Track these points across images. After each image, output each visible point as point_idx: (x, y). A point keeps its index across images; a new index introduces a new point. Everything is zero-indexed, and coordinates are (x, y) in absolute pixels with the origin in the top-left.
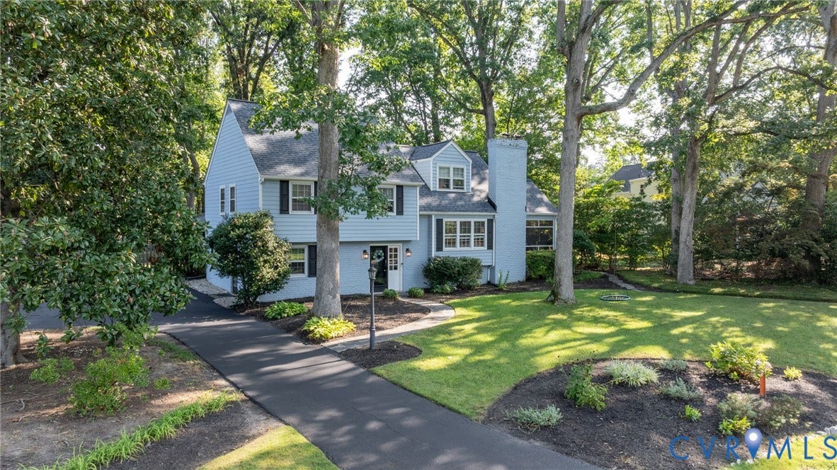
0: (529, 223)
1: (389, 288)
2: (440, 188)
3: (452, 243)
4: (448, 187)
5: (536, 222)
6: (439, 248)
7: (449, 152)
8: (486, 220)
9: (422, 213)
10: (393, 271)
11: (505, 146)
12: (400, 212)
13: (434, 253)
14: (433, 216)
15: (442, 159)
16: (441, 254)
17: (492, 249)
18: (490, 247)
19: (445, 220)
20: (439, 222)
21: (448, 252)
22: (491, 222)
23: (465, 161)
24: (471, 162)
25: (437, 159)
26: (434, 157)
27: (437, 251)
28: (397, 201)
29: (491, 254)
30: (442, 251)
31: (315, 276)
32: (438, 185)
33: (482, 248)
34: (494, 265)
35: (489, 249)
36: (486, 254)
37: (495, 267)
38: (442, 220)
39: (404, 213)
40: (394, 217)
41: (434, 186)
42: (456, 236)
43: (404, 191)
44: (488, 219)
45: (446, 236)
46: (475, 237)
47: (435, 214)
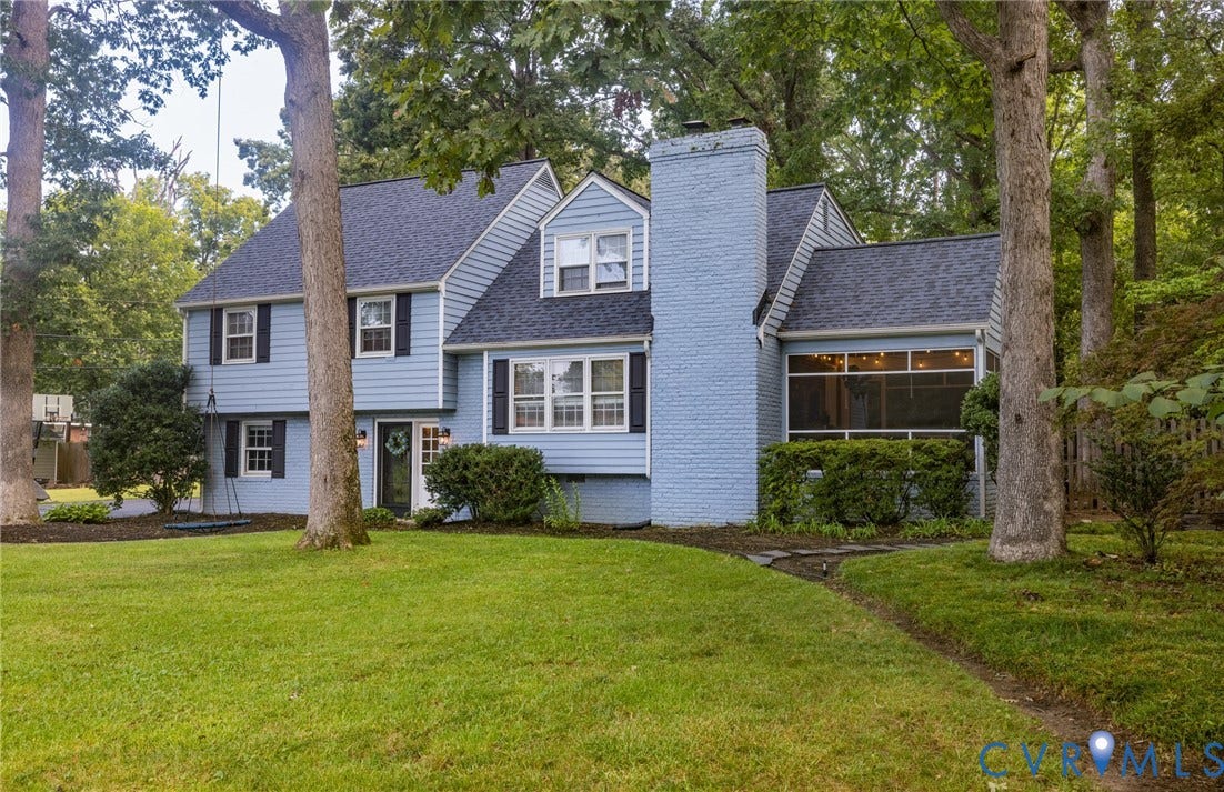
2: (559, 288)
6: (500, 427)
7: (587, 204)
8: (624, 356)
11: (676, 157)
13: (486, 438)
14: (486, 354)
16: (503, 442)
17: (645, 432)
18: (638, 426)
19: (513, 361)
20: (500, 367)
21: (518, 437)
22: (639, 361)
23: (630, 216)
24: (647, 215)
25: (555, 223)
26: (549, 220)
27: (494, 433)
28: (397, 326)
29: (640, 445)
30: (507, 434)
31: (283, 477)
32: (556, 285)
33: (615, 428)
34: (648, 474)
35: (635, 432)
36: (623, 445)
37: (650, 480)
38: (506, 361)
39: (412, 351)
40: (390, 361)
41: (548, 286)
42: (543, 398)
43: (414, 304)
44: (632, 355)
45: (516, 400)
46: (599, 402)
47: (489, 350)
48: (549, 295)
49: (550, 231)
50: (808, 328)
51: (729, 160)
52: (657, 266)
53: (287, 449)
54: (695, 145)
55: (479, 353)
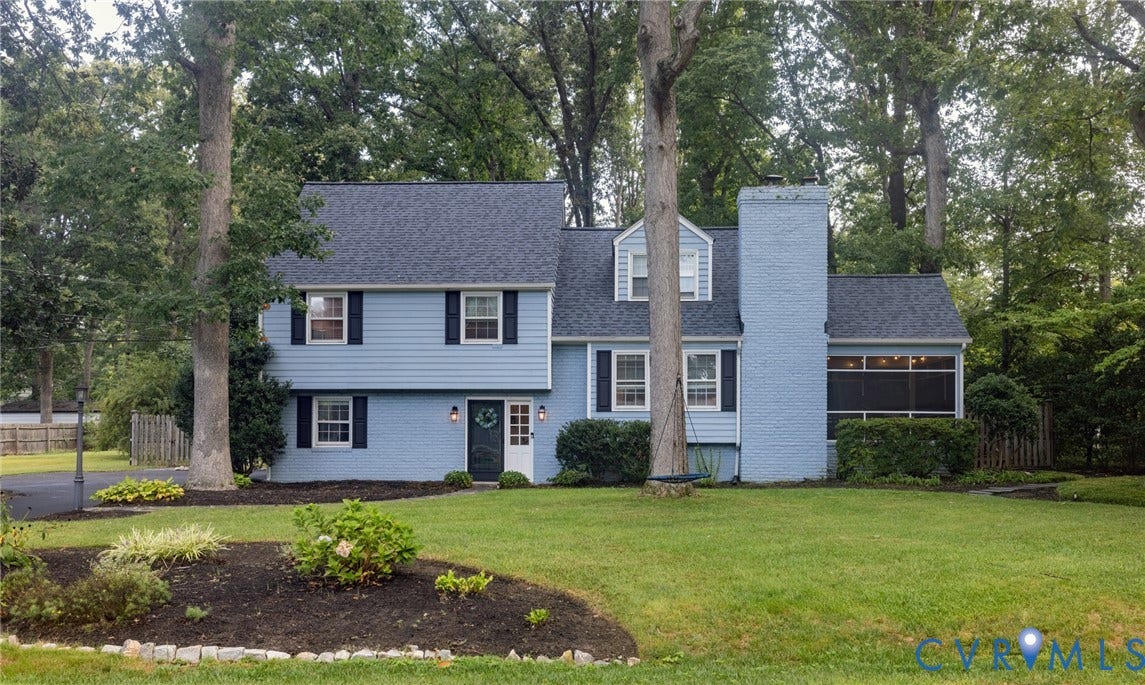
0: (833, 362)
2: (634, 294)
3: (632, 395)
5: (857, 360)
6: (603, 404)
8: (717, 352)
9: (556, 339)
10: (519, 448)
11: (764, 202)
12: (511, 338)
13: (591, 414)
14: (589, 346)
15: (638, 243)
16: (604, 416)
17: (735, 410)
18: (729, 405)
19: (616, 352)
20: (603, 358)
21: (623, 414)
22: (729, 357)
23: (697, 240)
24: (711, 242)
25: (627, 241)
26: (622, 238)
27: (598, 410)
28: (505, 319)
29: (732, 421)
30: (610, 410)
31: (365, 447)
32: (630, 291)
33: (707, 408)
34: (738, 443)
35: (726, 411)
36: (717, 421)
37: (740, 449)
38: (609, 353)
39: (519, 340)
40: (497, 348)
41: (623, 292)
42: (644, 383)
43: (520, 300)
44: (723, 352)
45: (618, 383)
46: (693, 387)
47: (592, 342)
48: (623, 299)
49: (623, 247)
50: (841, 336)
51: (806, 209)
52: (746, 284)
53: (369, 422)
54: (780, 194)
55: (584, 345)
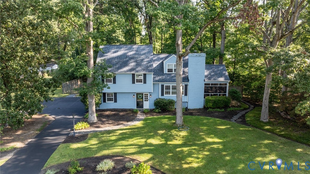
1: (144, 108)
2: (168, 72)
3: (168, 93)
4: (172, 71)
5: (209, 84)
6: (162, 95)
7: (172, 59)
8: (184, 85)
9: (154, 83)
10: (146, 102)
11: (194, 56)
13: (160, 97)
14: (160, 84)
15: (169, 61)
16: (162, 97)
17: (187, 96)
18: (186, 94)
20: (162, 86)
21: (166, 97)
22: (186, 86)
26: (166, 61)
28: (144, 79)
30: (164, 96)
31: (117, 102)
34: (187, 101)
35: (185, 96)
36: (183, 98)
37: (188, 103)
38: (164, 85)
39: (146, 83)
40: (142, 85)
42: (170, 91)
43: (147, 76)
45: (165, 91)
48: (166, 73)
49: (166, 63)
53: (117, 98)
54: (196, 55)
